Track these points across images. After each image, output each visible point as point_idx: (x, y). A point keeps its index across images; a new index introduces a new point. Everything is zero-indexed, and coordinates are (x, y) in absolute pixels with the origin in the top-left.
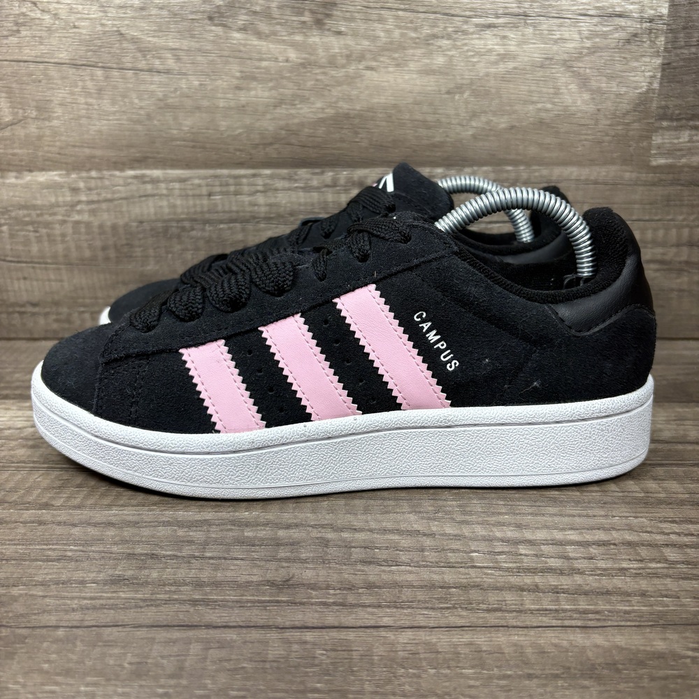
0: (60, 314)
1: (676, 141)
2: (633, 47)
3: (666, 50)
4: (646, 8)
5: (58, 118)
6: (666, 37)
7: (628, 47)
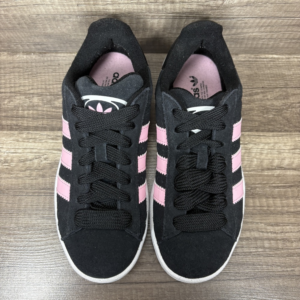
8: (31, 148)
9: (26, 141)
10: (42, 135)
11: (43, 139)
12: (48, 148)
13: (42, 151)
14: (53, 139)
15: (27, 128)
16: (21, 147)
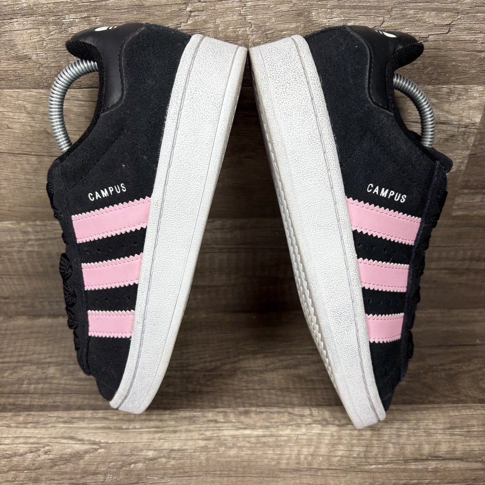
0: (26, 303)
1: (471, 201)
2: (450, 144)
3: (474, 145)
4: (464, 118)
5: (5, 188)
6: (476, 137)
7: (447, 143)
8: (27, 436)
9: (22, 425)
10: (50, 417)
11: (50, 423)
12: (54, 436)
13: (43, 441)
14: (65, 422)
15: (29, 408)
16: (11, 436)
